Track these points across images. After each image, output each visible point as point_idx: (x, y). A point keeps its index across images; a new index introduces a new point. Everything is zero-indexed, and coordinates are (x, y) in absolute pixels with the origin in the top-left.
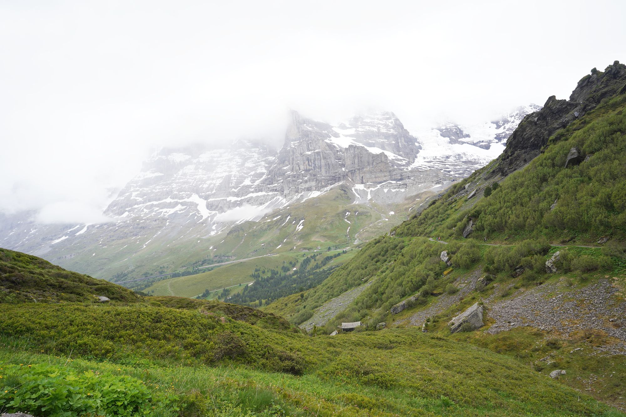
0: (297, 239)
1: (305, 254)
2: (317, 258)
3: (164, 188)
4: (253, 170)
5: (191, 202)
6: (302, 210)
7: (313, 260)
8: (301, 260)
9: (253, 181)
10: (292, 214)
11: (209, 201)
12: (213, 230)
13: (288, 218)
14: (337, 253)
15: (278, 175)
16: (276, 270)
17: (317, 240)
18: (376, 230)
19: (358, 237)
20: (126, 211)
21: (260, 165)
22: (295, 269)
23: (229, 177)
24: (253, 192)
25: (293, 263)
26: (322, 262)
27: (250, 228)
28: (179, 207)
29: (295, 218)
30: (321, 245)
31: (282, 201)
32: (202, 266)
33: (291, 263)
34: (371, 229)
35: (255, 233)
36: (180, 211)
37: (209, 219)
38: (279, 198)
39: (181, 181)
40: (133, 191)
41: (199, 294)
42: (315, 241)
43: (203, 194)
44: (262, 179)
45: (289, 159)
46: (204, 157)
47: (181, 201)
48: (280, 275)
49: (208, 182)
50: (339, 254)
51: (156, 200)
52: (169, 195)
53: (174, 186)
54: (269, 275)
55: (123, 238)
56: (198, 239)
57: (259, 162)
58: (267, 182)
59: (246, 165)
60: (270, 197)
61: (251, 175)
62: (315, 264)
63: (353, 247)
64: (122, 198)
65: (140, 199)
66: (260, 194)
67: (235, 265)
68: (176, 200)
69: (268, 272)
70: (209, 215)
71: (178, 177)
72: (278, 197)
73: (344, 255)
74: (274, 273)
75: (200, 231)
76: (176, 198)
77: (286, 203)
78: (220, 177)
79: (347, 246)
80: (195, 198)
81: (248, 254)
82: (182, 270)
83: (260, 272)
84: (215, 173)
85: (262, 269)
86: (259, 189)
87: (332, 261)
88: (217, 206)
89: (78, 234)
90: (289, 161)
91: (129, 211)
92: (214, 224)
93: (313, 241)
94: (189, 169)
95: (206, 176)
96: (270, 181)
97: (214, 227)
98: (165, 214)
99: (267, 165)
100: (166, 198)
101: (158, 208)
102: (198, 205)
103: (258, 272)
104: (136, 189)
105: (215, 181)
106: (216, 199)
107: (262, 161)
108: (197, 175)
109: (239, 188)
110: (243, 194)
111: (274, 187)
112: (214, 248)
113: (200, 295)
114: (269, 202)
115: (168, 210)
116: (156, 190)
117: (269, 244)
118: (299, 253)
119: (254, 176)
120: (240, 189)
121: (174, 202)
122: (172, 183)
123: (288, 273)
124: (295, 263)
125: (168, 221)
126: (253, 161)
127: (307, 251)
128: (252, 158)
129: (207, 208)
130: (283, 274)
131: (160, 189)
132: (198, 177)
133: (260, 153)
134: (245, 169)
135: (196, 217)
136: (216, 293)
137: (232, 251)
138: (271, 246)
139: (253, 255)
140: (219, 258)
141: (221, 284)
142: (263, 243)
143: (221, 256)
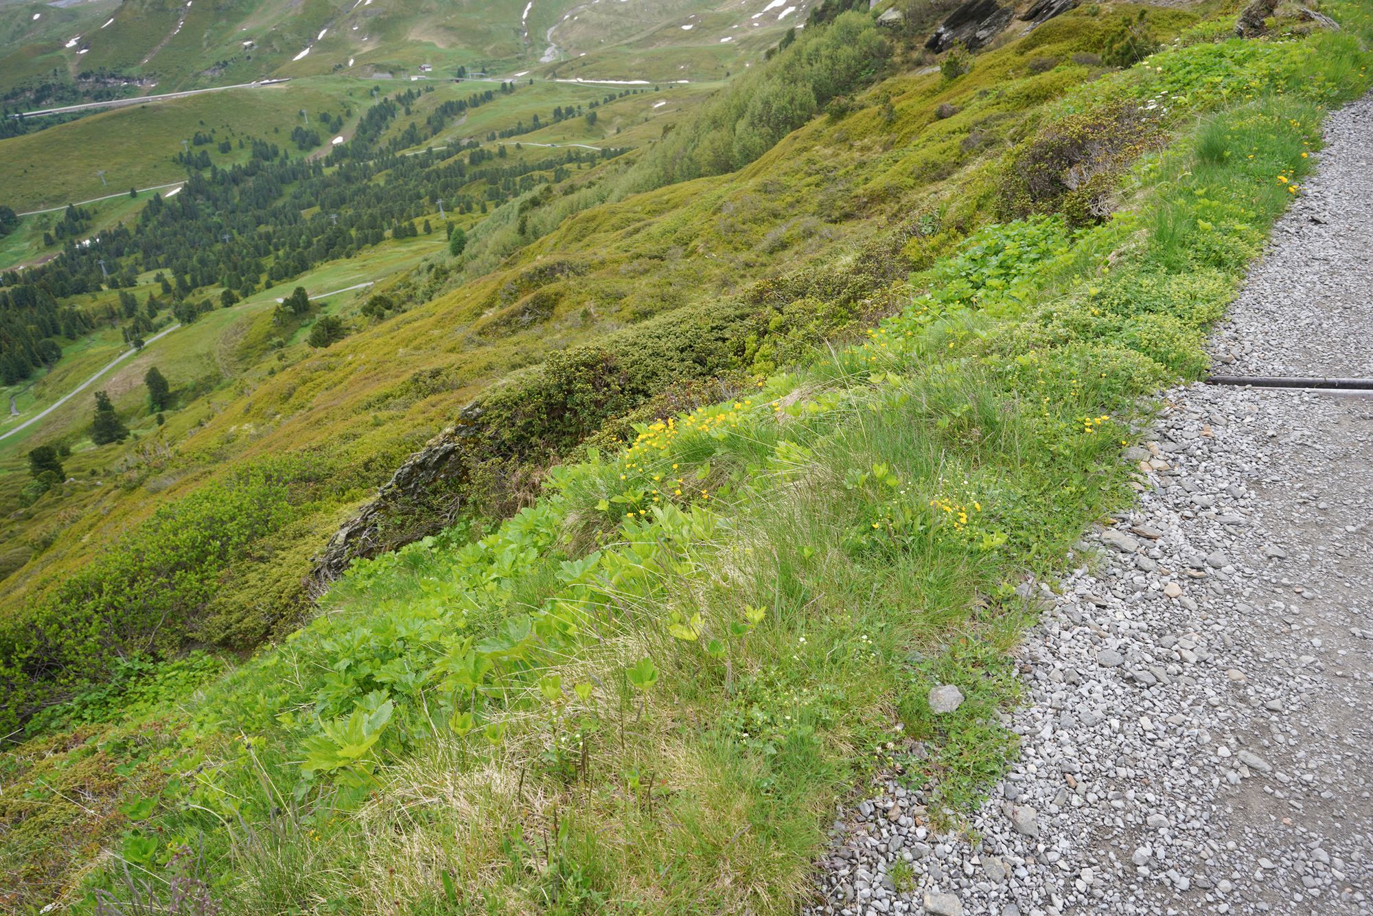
0: (360, 33)
1: (377, 89)
2: (419, 102)
7: (403, 111)
8: (362, 109)
14: (481, 91)
16: (271, 140)
17: (425, 39)
18: (612, 18)
19: (554, 38)
22: (338, 140)
25: (334, 118)
26: (429, 122)
30: (437, 59)
32: (38, 108)
33: (325, 118)
34: (595, 15)
42: (419, 43)
48: (283, 163)
50: (488, 96)
54: (243, 159)
62: (407, 127)
63: (535, 73)
67: (121, 116)
69: (241, 146)
73: (504, 99)
74: (264, 152)
79: (520, 69)
81: (197, 75)
83: (212, 150)
85: (219, 138)
87: (463, 120)
93: (412, 43)
103: (203, 148)
112: (80, 45)
117: (267, 41)
118: (359, 84)
123: (309, 157)
124: (339, 119)
127: (386, 76)
130: (295, 156)
136: (45, 220)
137: (142, 58)
138: (275, 51)
139: (212, 80)
140: (97, 81)
141: (64, 188)
142: (247, 40)
143: (103, 76)
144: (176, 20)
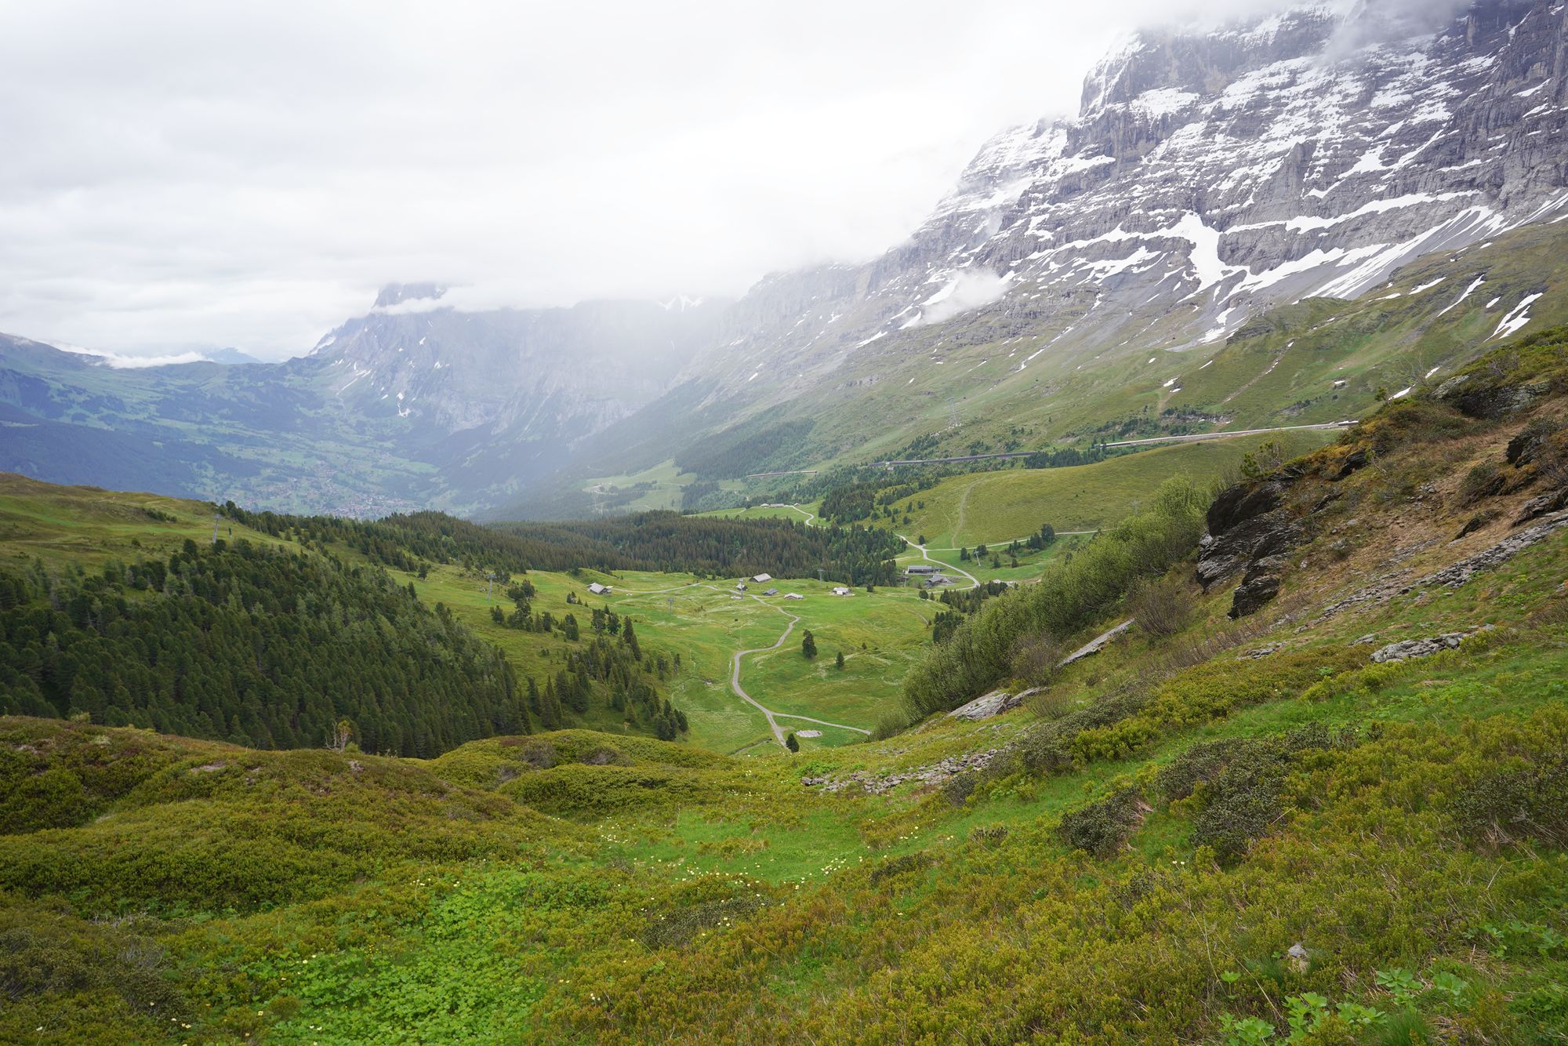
3: (1110, 200)
4: (1399, 118)
5: (1173, 239)
6: (1544, 252)
9: (1390, 157)
10: (1492, 271)
11: (1228, 232)
12: (1218, 326)
13: (1471, 288)
15: (1491, 124)
20: (1009, 269)
21: (1428, 96)
23: (1306, 149)
24: (1380, 197)
27: (1312, 322)
28: (1142, 254)
29: (1504, 286)
31: (1487, 223)
32: (1121, 439)
35: (1326, 340)
36: (1139, 266)
37: (1217, 292)
38: (1477, 214)
39: (1159, 174)
40: (1033, 214)
41: (1024, 536)
43: (1215, 212)
44: (1426, 145)
45: (1552, 55)
46: (1238, 94)
47: (1147, 237)
49: (1237, 174)
51: (1083, 237)
52: (1119, 221)
53: (1135, 194)
55: (983, 341)
56: (1152, 354)
57: (1427, 85)
58: (1439, 157)
59: (1374, 104)
60: (1442, 211)
61: (1387, 137)
64: (1006, 234)
65: (1047, 235)
66: (1408, 200)
67: (1178, 451)
68: (1134, 235)
70: (1221, 277)
71: (1153, 163)
72: (1474, 209)
75: (1177, 329)
76: (1136, 228)
77: (1500, 229)
78: (1279, 154)
80: (1190, 226)
81: (1274, 414)
82: (1062, 445)
84: (1266, 141)
86: (1406, 184)
88: (1251, 250)
89: (902, 328)
90: (1550, 65)
91: (1017, 269)
92: (1227, 306)
94: (1188, 136)
95: (1235, 154)
96: (1453, 150)
97: (1222, 318)
98: (1098, 275)
99: (1456, 92)
100: (1110, 230)
101: (1083, 260)
102: (1193, 246)
104: (1042, 207)
105: (1259, 167)
106: (1251, 227)
107: (1438, 81)
108: (1208, 151)
109: (1337, 184)
110: (1345, 203)
111: (1464, 171)
112: (1174, 386)
113: (1023, 541)
114: (1436, 229)
115: (1111, 262)
116: (1089, 206)
117: (1362, 381)
119: (1399, 137)
120: (1337, 190)
121: (1129, 240)
122: (1133, 183)
125: (1100, 295)
126: (1404, 84)
128: (1403, 73)
129: (1221, 257)
131: (1099, 203)
132: (1208, 159)
133: (1437, 52)
134: (1371, 115)
135: (1179, 284)
136: (1075, 541)
137: (1225, 397)
138: (1369, 390)
139: (1288, 419)
140: (1178, 417)
141: (1101, 514)
142: (1339, 379)
143: (1184, 413)
144: (1271, 361)
